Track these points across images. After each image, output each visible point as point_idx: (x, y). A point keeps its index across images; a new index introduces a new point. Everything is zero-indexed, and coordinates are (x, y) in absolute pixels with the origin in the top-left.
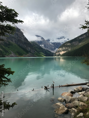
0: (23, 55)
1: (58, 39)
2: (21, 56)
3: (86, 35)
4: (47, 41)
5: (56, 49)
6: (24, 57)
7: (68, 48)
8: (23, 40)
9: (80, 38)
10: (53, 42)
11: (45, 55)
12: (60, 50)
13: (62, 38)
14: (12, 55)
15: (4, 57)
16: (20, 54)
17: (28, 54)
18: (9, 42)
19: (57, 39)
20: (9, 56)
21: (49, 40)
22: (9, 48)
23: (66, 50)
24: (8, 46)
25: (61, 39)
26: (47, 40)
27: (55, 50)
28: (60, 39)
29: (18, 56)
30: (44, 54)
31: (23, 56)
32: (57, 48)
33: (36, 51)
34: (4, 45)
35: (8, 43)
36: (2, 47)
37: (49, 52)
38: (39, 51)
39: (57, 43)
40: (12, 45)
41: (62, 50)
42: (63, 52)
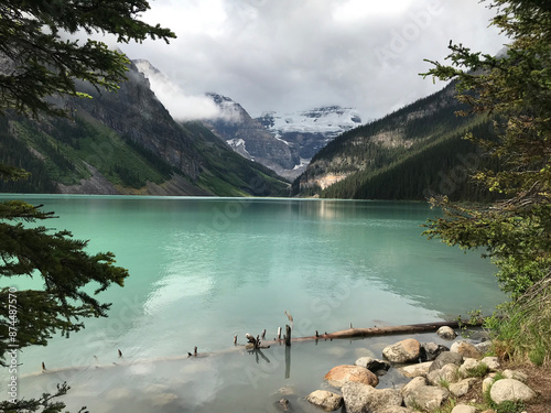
0: (143, 185)
1: (313, 115)
2: (136, 191)
3: (438, 106)
4: (259, 124)
5: (302, 161)
6: (150, 194)
7: (353, 161)
8: (147, 116)
9: (411, 117)
10: (287, 128)
11: (249, 187)
12: (317, 166)
14: (93, 181)
15: (55, 190)
16: (131, 181)
17: (169, 178)
18: (80, 122)
19: (307, 115)
20: (77, 188)
22: (77, 147)
23: (345, 169)
24: (74, 140)
26: (260, 119)
27: (296, 167)
28: (320, 116)
29: (119, 187)
30: (244, 184)
31: (144, 190)
32: (306, 157)
33: (209, 168)
34: (54, 135)
35: (73, 124)
36: (45, 141)
38: (220, 169)
39: (304, 134)
40: (93, 135)
41: (326, 169)
42: (331, 178)
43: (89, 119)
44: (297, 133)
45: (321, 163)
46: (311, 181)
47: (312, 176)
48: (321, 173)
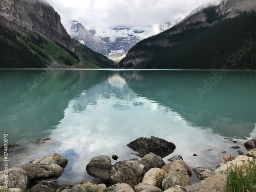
0: (72, 64)
1: (115, 29)
2: (71, 67)
4: (91, 33)
5: (112, 51)
6: (76, 68)
7: (147, 52)
8: (60, 32)
9: (171, 33)
10: (103, 36)
11: (99, 64)
12: (131, 55)
13: (123, 29)
14: (55, 62)
16: (67, 62)
18: (39, 36)
19: (113, 29)
20: (52, 66)
21: (93, 32)
22: (42, 48)
23: (143, 56)
24: (40, 45)
25: (121, 29)
26: (90, 31)
27: (110, 54)
28: (119, 30)
29: (64, 65)
30: (97, 63)
31: (73, 66)
32: (114, 49)
34: (33, 42)
35: (37, 37)
37: (104, 59)
38: (86, 56)
40: (46, 42)
41: (136, 56)
42: (138, 60)
43: (41, 35)
45: (133, 53)
46: (128, 62)
47: (129, 59)
48: (133, 58)
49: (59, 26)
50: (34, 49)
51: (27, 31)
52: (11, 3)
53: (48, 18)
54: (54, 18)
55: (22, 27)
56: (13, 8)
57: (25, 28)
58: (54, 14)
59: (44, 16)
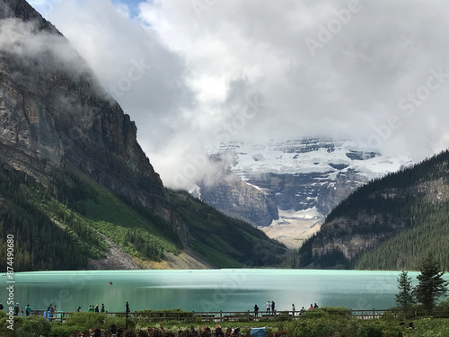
0: (162, 257)
5: (281, 213)
7: (386, 219)
8: (134, 167)
11: (239, 253)
12: (336, 226)
18: (76, 180)
19: (283, 150)
20: (106, 262)
25: (308, 149)
27: (274, 223)
28: (303, 151)
31: (164, 263)
32: (287, 208)
37: (256, 239)
38: (201, 230)
39: (283, 177)
41: (350, 230)
42: (357, 242)
43: (83, 177)
44: (272, 175)
45: (341, 222)
46: (328, 247)
47: (331, 238)
48: (343, 235)
49: (131, 151)
50: (61, 216)
51: (48, 169)
52: (14, 102)
53: (104, 131)
54: (120, 131)
55: (37, 159)
56: (20, 113)
57: (44, 162)
58: (121, 120)
59: (94, 128)
